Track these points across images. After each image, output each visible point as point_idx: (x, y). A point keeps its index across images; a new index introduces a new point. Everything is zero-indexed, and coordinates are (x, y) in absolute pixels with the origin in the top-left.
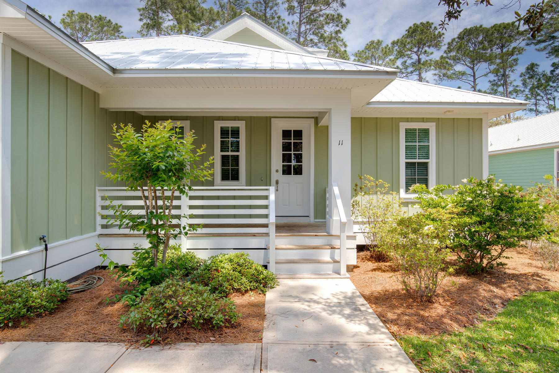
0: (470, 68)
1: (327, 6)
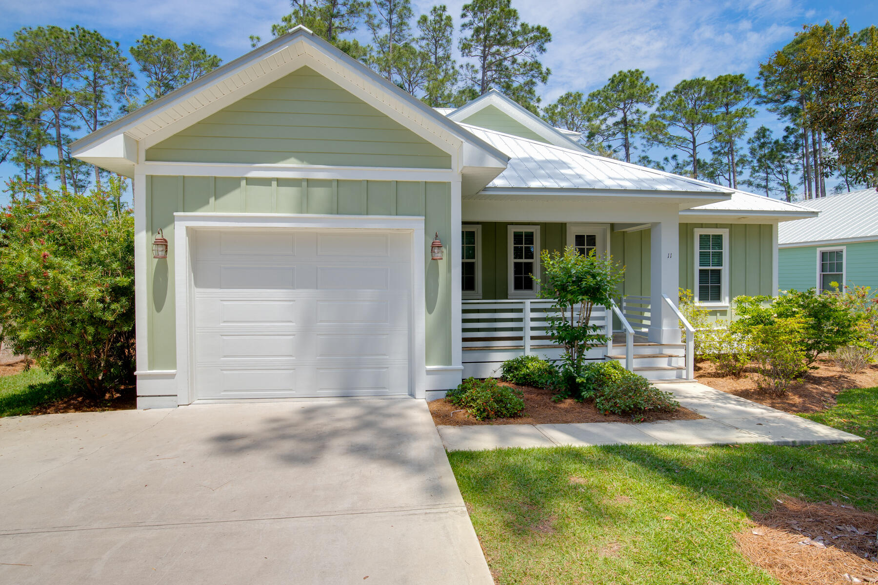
0: (689, 131)
1: (520, 50)
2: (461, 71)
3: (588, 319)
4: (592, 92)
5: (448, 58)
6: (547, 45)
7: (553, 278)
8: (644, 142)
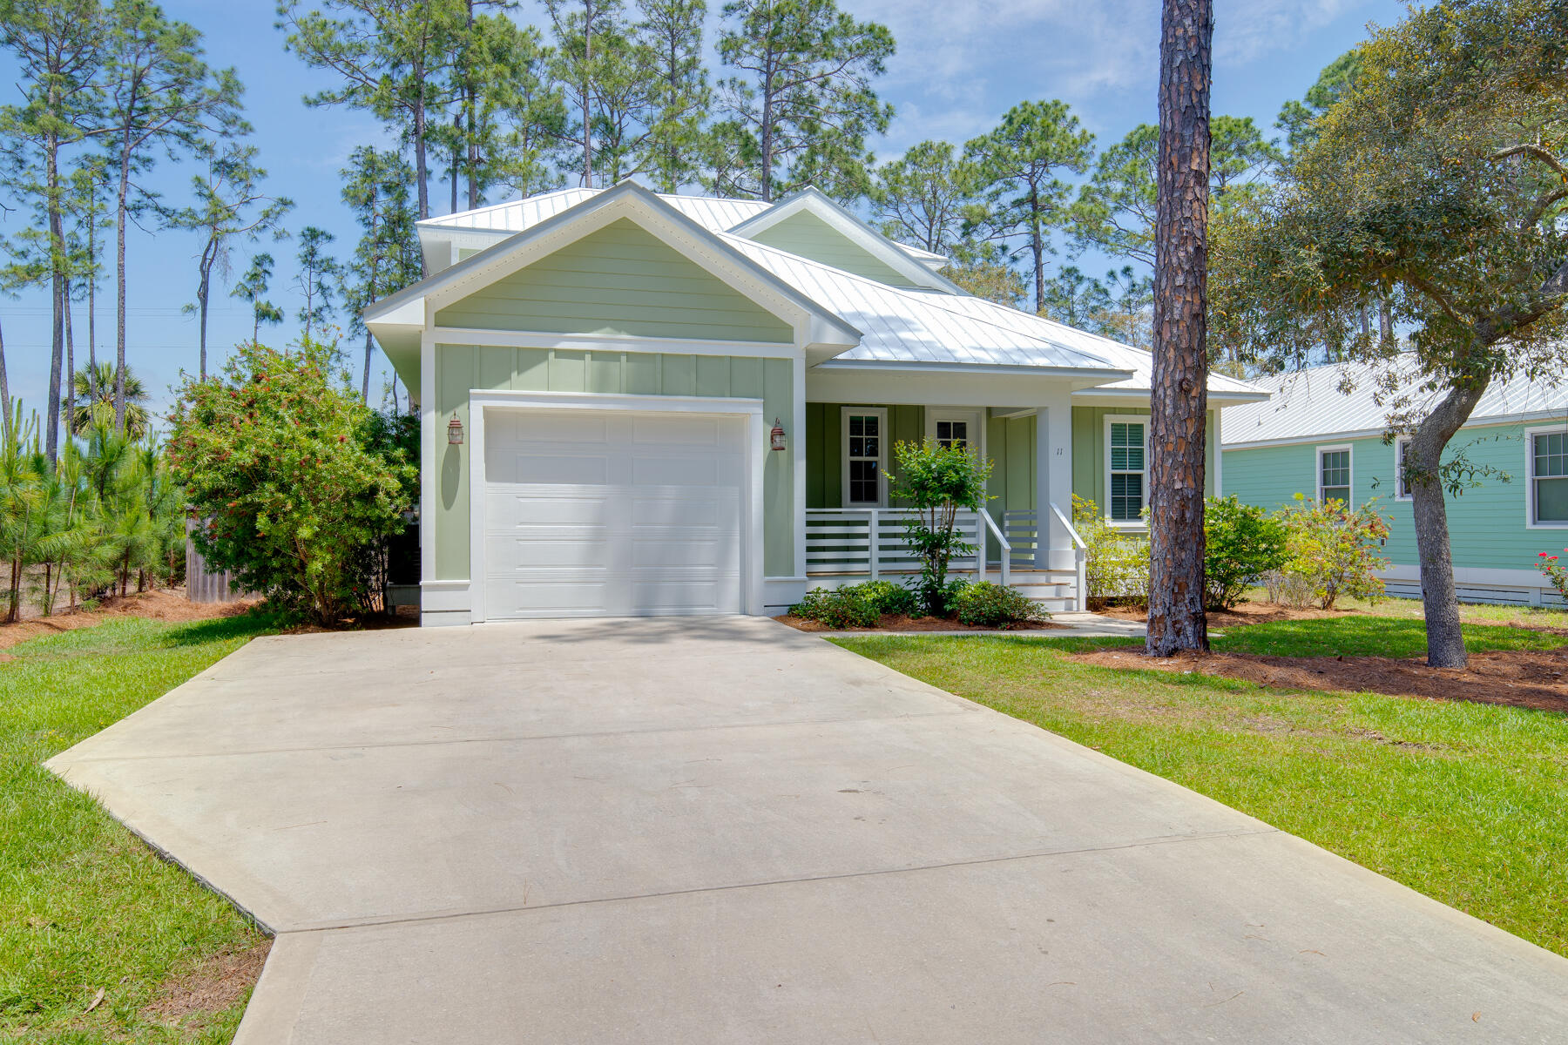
1: (837, 66)
2: (718, 91)
3: (951, 523)
4: (971, 139)
5: (692, 64)
6: (887, 61)
7: (910, 475)
8: (1071, 239)
